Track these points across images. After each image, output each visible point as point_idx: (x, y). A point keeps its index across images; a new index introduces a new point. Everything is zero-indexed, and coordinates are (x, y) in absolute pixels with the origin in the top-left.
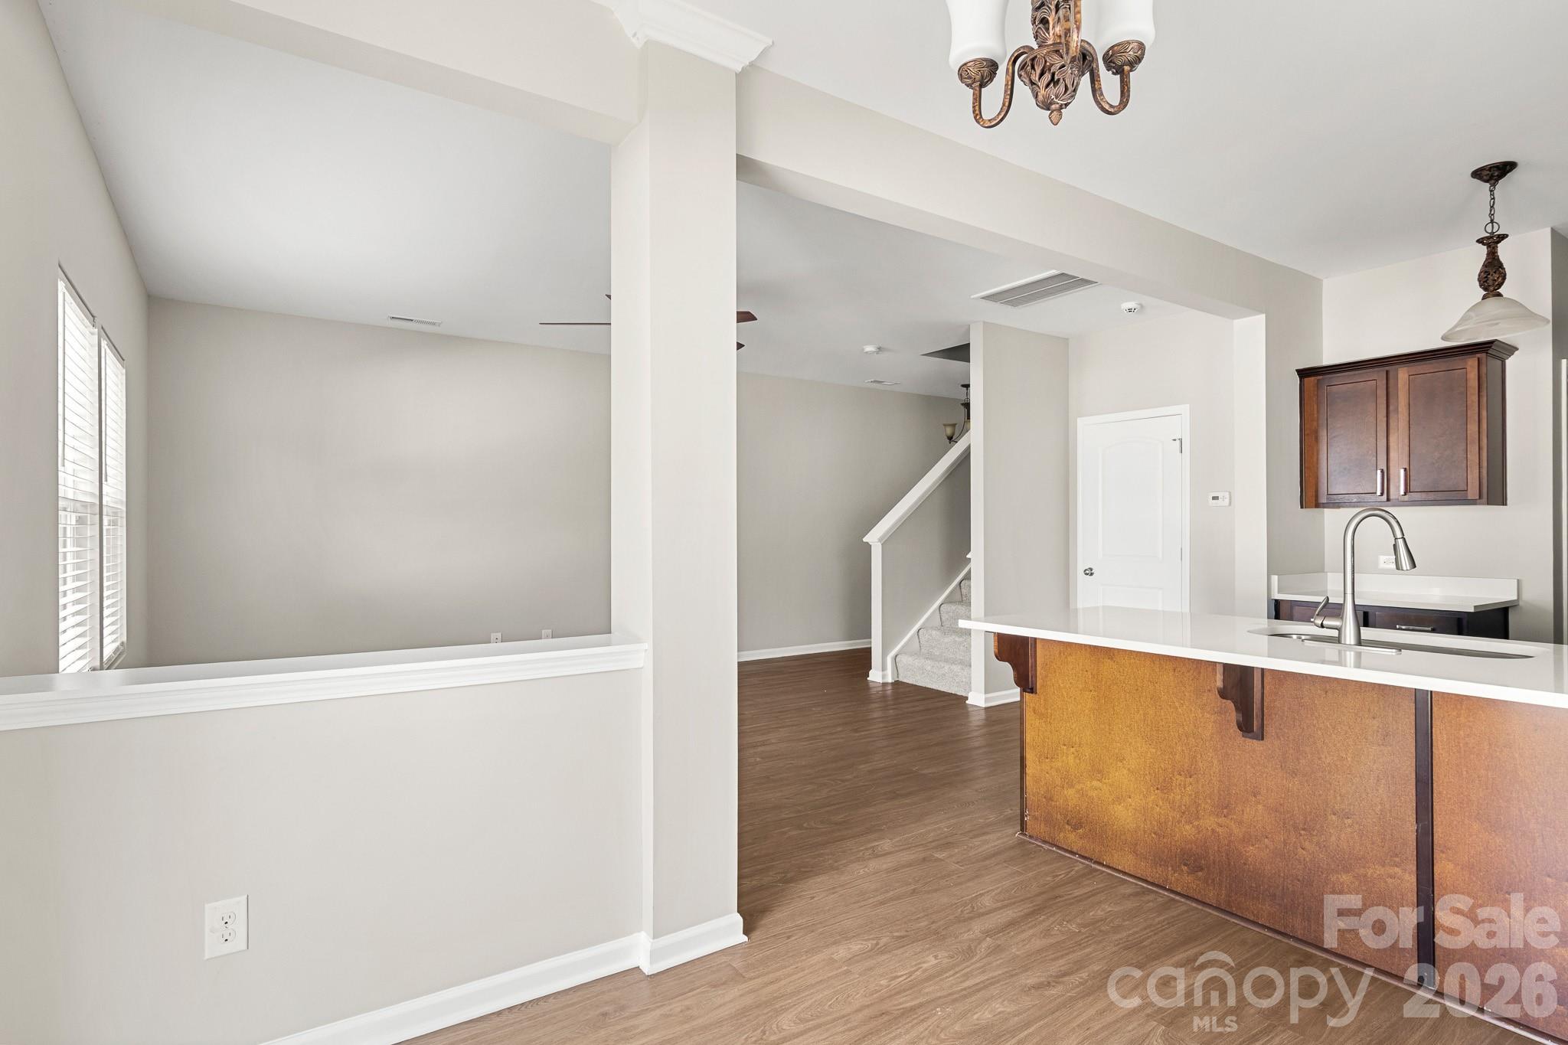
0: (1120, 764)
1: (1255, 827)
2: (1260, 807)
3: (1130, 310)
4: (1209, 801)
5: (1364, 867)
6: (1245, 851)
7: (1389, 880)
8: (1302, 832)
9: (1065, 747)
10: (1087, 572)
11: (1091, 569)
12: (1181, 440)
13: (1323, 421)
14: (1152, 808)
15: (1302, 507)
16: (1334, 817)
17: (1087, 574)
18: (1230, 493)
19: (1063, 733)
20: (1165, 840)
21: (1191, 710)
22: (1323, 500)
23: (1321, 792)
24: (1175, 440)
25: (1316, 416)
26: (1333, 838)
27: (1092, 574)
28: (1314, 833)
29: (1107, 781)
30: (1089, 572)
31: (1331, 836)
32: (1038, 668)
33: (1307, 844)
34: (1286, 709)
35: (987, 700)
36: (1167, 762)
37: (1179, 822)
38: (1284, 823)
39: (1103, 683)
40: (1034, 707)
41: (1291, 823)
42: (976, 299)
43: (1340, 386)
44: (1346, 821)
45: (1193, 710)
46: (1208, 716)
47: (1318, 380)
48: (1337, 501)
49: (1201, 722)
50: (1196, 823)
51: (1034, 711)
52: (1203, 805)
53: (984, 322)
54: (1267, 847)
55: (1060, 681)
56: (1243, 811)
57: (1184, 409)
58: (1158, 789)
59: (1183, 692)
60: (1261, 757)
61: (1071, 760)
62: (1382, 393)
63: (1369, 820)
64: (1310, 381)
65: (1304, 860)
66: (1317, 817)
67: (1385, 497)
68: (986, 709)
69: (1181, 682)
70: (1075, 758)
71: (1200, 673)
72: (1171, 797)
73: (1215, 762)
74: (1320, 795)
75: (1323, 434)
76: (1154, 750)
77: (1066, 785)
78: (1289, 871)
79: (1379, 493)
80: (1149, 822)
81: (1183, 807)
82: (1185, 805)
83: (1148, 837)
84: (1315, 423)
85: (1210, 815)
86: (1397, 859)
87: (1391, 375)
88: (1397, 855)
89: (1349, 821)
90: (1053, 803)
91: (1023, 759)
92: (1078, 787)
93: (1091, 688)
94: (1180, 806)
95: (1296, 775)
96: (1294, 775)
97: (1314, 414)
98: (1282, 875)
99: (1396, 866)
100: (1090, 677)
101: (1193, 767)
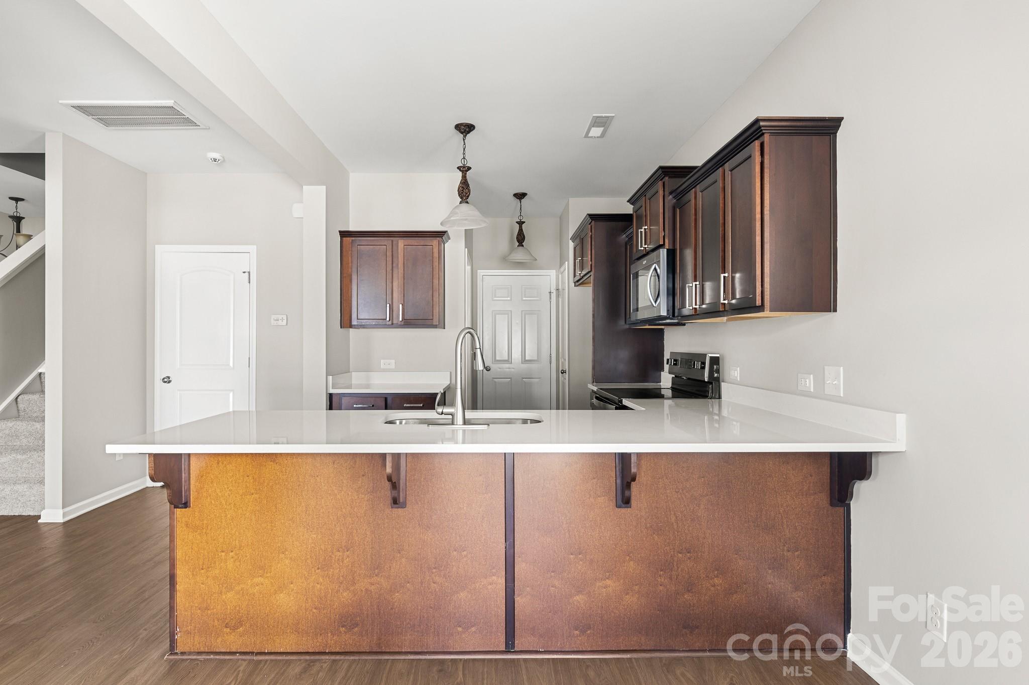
0: (282, 556)
1: (399, 577)
2: (403, 560)
3: (215, 160)
4: (363, 567)
5: (474, 583)
6: (392, 599)
7: (490, 587)
8: (434, 570)
9: (223, 554)
10: (166, 380)
11: (169, 377)
12: (249, 273)
13: (354, 269)
14: (313, 587)
15: (341, 328)
16: (455, 553)
17: (165, 382)
18: (287, 316)
19: (221, 540)
20: (325, 611)
21: (348, 494)
22: (354, 322)
23: (446, 537)
24: (244, 272)
25: (350, 264)
26: (455, 569)
27: (169, 382)
28: (442, 569)
29: (269, 575)
30: (167, 380)
31: (453, 567)
32: (192, 482)
33: (437, 579)
34: (422, 479)
35: (64, 515)
36: (327, 543)
37: (338, 591)
38: (421, 568)
39: (266, 484)
40: (186, 522)
41: (426, 566)
42: (66, 105)
43: (365, 246)
44: (463, 553)
45: (350, 494)
46: (363, 496)
47: (352, 240)
48: (363, 324)
49: (356, 503)
50: (352, 588)
51: (187, 525)
52: (358, 571)
53: (64, 135)
54: (408, 590)
55: (218, 491)
56: (390, 567)
57: (253, 249)
58: (318, 569)
59: (342, 480)
60: (404, 521)
61: (230, 565)
62: (389, 254)
63: (477, 549)
64: (348, 240)
65: (435, 591)
66: (444, 556)
67: (390, 322)
68: (64, 523)
69: (340, 472)
70: (234, 561)
71: (355, 462)
72: (330, 573)
73: (368, 533)
74: (446, 539)
75: (354, 277)
76: (315, 536)
77: (224, 590)
78: (424, 603)
79: (388, 319)
80: (310, 601)
81: (341, 578)
82: (343, 576)
83: (309, 613)
84: (350, 270)
85: (364, 579)
86: (494, 571)
87: (394, 243)
88: (494, 568)
89: (465, 553)
90: (209, 612)
91: (172, 578)
92: (238, 588)
93: (253, 491)
94: (338, 578)
95: (430, 529)
96: (428, 529)
97: (349, 264)
98: (420, 608)
99: (494, 576)
100: (252, 481)
101: (349, 542)
